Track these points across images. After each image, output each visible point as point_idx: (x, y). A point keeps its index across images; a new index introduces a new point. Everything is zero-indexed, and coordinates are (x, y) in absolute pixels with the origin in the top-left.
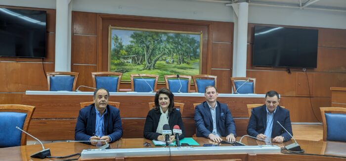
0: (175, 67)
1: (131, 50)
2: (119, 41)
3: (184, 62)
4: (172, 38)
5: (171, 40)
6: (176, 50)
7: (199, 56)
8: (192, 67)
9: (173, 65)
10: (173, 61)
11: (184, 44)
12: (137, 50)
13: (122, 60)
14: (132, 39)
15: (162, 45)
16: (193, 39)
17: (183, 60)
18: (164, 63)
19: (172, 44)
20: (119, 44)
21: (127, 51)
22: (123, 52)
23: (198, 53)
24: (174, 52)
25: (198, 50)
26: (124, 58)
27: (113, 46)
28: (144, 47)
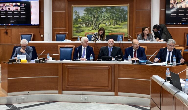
0: (111, 28)
1: (85, 18)
2: (78, 14)
3: (117, 24)
4: (109, 9)
5: (108, 11)
6: (112, 17)
7: (127, 20)
8: (123, 27)
9: (110, 27)
10: (110, 24)
11: (117, 13)
12: (88, 18)
13: (79, 25)
14: (85, 12)
15: (103, 15)
16: (123, 9)
17: (117, 23)
18: (104, 25)
19: (109, 14)
20: (78, 15)
21: (82, 19)
22: (80, 20)
23: (126, 18)
24: (110, 18)
25: (126, 16)
26: (81, 24)
27: (74, 17)
28: (92, 16)
